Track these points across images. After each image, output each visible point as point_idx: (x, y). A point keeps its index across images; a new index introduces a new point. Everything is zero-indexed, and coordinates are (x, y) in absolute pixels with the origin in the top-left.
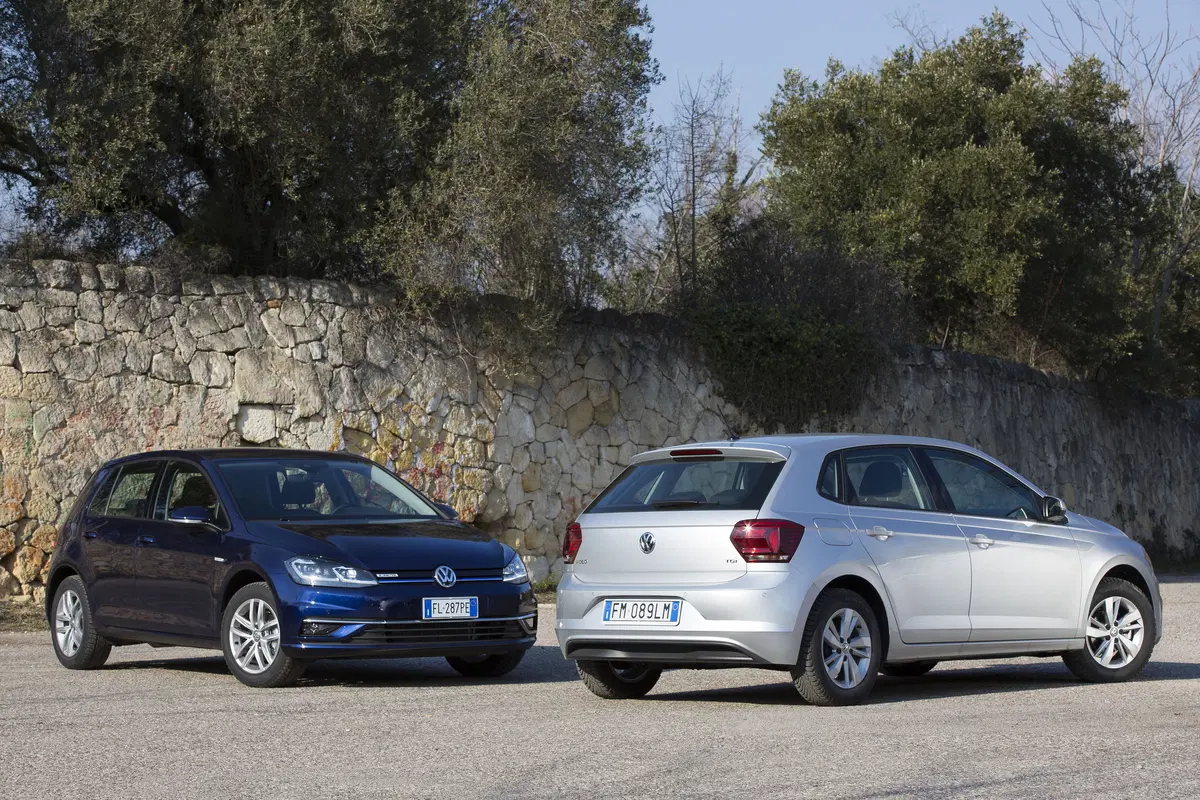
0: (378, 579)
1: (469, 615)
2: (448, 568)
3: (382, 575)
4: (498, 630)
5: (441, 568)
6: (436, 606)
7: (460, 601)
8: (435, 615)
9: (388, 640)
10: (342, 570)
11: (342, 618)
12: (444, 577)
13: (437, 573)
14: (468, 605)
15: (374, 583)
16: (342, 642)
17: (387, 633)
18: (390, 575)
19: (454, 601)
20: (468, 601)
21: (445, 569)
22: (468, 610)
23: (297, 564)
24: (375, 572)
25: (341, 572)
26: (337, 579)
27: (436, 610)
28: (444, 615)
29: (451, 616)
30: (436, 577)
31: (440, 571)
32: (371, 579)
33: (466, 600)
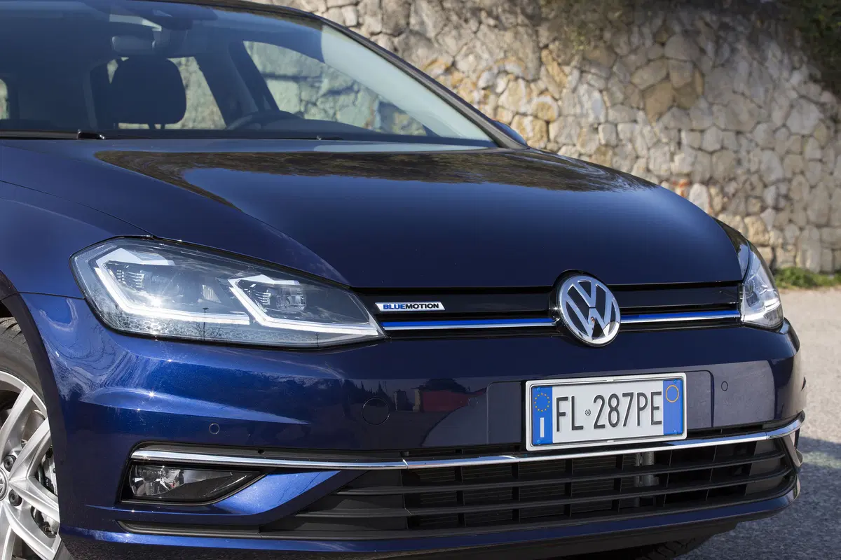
0: (382, 318)
1: (659, 430)
2: (595, 284)
3: (394, 307)
4: (729, 473)
5: (573, 283)
6: (566, 407)
7: (635, 388)
8: (564, 436)
9: (414, 523)
10: (262, 288)
11: (261, 452)
12: (585, 310)
13: (563, 297)
14: (659, 401)
15: (370, 330)
16: (262, 529)
17: (411, 501)
18: (421, 307)
19: (619, 389)
20: (659, 386)
21: (586, 286)
22: (659, 416)
23: (112, 266)
24: (369, 294)
25: (256, 292)
26: (245, 321)
27: (566, 422)
28: (589, 435)
29: (609, 435)
30: (562, 309)
31: (573, 294)
32: (360, 319)
33: (651, 384)
